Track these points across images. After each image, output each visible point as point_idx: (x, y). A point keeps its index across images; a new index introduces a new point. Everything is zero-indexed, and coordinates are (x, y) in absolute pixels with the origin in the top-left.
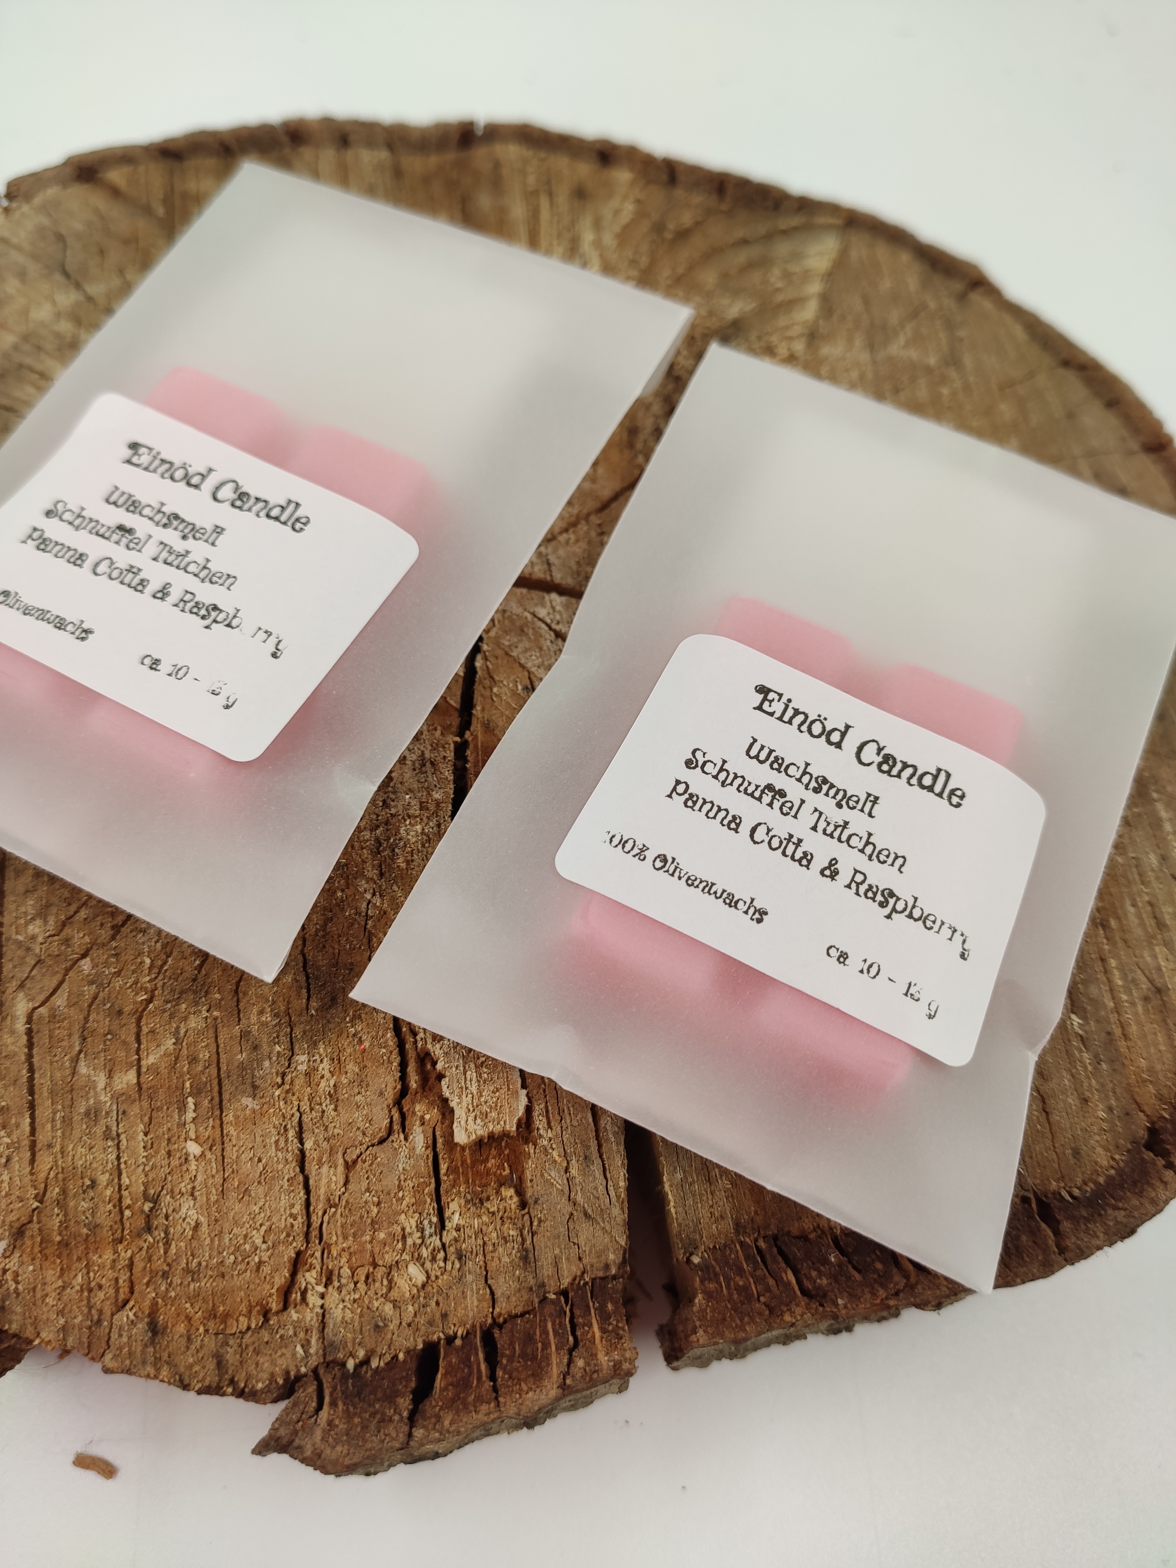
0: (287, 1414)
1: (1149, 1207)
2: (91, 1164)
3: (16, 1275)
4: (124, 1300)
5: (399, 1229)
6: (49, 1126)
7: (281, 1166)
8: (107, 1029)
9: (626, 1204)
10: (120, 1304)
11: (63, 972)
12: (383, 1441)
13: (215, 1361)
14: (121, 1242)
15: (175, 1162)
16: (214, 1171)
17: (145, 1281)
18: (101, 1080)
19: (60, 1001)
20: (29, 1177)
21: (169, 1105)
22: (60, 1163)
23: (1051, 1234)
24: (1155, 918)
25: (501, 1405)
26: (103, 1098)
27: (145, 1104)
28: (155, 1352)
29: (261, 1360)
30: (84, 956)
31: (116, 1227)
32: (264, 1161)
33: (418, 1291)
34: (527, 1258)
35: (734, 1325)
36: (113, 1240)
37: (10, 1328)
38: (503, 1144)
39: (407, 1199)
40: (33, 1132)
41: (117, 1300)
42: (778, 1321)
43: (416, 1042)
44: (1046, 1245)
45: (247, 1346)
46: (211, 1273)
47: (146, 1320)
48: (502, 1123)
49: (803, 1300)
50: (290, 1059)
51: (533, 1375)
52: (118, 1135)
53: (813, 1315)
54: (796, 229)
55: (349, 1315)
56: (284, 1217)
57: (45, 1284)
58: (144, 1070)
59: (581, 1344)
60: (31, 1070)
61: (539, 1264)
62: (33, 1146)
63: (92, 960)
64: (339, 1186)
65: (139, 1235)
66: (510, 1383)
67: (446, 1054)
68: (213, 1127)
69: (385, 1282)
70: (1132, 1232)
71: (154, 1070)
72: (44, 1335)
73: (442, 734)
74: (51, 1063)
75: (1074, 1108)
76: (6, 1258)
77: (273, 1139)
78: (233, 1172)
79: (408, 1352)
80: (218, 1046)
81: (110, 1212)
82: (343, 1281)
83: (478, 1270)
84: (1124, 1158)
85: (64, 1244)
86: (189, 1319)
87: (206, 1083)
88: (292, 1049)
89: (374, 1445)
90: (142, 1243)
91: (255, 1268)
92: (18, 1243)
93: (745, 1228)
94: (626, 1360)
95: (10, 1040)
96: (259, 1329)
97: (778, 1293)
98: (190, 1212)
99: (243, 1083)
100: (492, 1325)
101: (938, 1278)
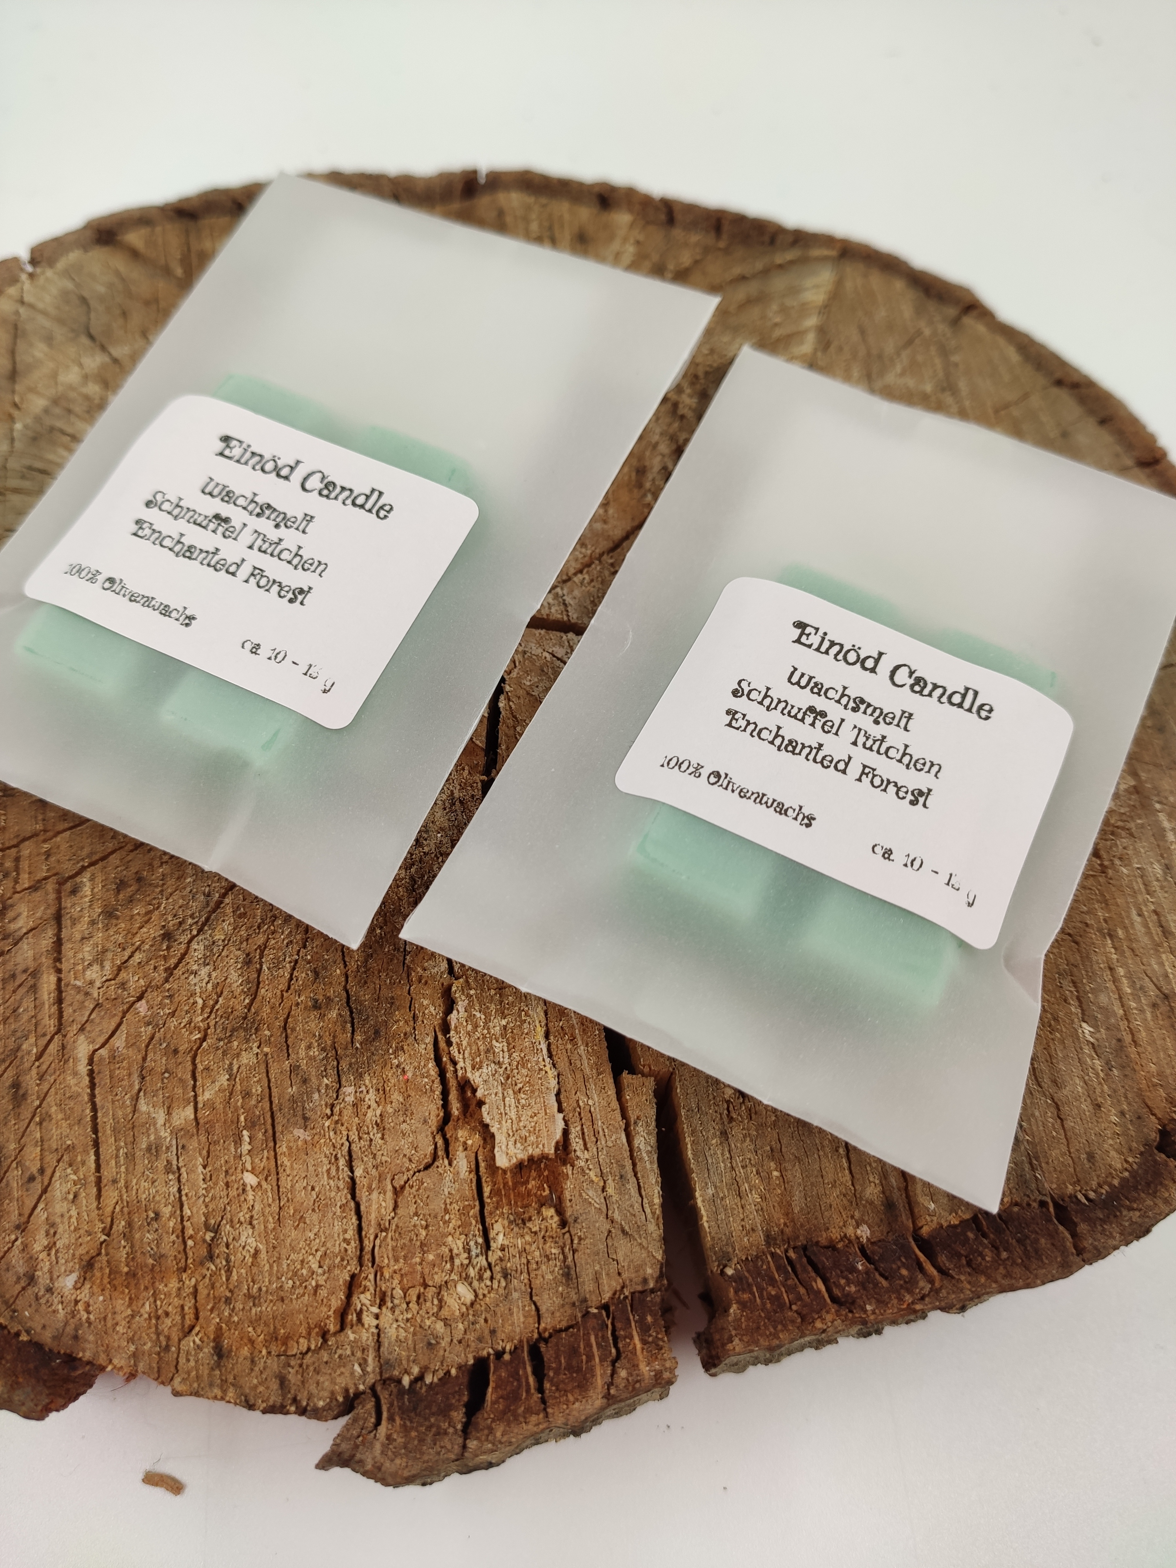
0: (348, 1430)
1: (1162, 1206)
2: (154, 1197)
3: (88, 1305)
4: (190, 1326)
5: (447, 1250)
6: (113, 1162)
7: (333, 1194)
8: (164, 1068)
9: (661, 1220)
10: (187, 1330)
11: (120, 1014)
12: (438, 1453)
13: (278, 1381)
14: (185, 1271)
15: (233, 1193)
16: (270, 1200)
17: (209, 1307)
18: (161, 1117)
19: (119, 1042)
20: (96, 1212)
21: (226, 1138)
22: (125, 1197)
23: (1069, 1236)
24: (1162, 927)
25: (550, 1416)
26: (163, 1134)
27: (203, 1138)
28: (221, 1375)
29: (322, 1379)
30: (140, 998)
31: (179, 1256)
32: (317, 1189)
33: (467, 1309)
34: (569, 1275)
35: (768, 1333)
36: (178, 1269)
37: (83, 1356)
38: (542, 1166)
39: (453, 1221)
40: (98, 1168)
41: (183, 1326)
42: (810, 1328)
43: (456, 1071)
44: (1065, 1247)
45: (308, 1366)
46: (271, 1297)
47: (212, 1344)
48: (541, 1146)
49: (833, 1308)
50: (337, 1092)
51: (579, 1385)
52: (179, 1169)
53: (843, 1321)
54: (792, 262)
55: (402, 1334)
56: (338, 1242)
57: (115, 1313)
58: (200, 1105)
59: (623, 1355)
60: (94, 1109)
61: (580, 1280)
62: (99, 1182)
63: (147, 1002)
64: (388, 1212)
65: (202, 1264)
66: (557, 1395)
67: (485, 1082)
68: (268, 1158)
69: (436, 1302)
70: (1147, 1231)
71: (210, 1105)
72: (115, 1361)
73: (470, 773)
74: (113, 1102)
75: (1087, 1113)
76: (77, 1289)
77: (325, 1168)
78: (288, 1200)
79: (460, 1367)
80: (269, 1081)
81: (174, 1243)
82: (396, 1302)
83: (523, 1288)
84: (1137, 1160)
85: (132, 1274)
86: (252, 1342)
87: (259, 1117)
88: (340, 1082)
89: (431, 1457)
90: (205, 1271)
91: (312, 1292)
92: (88, 1275)
93: (775, 1239)
94: (666, 1369)
95: (72, 1082)
96: (318, 1349)
97: (809, 1300)
98: (248, 1239)
99: (295, 1116)
100: (538, 1339)
101: (962, 1282)
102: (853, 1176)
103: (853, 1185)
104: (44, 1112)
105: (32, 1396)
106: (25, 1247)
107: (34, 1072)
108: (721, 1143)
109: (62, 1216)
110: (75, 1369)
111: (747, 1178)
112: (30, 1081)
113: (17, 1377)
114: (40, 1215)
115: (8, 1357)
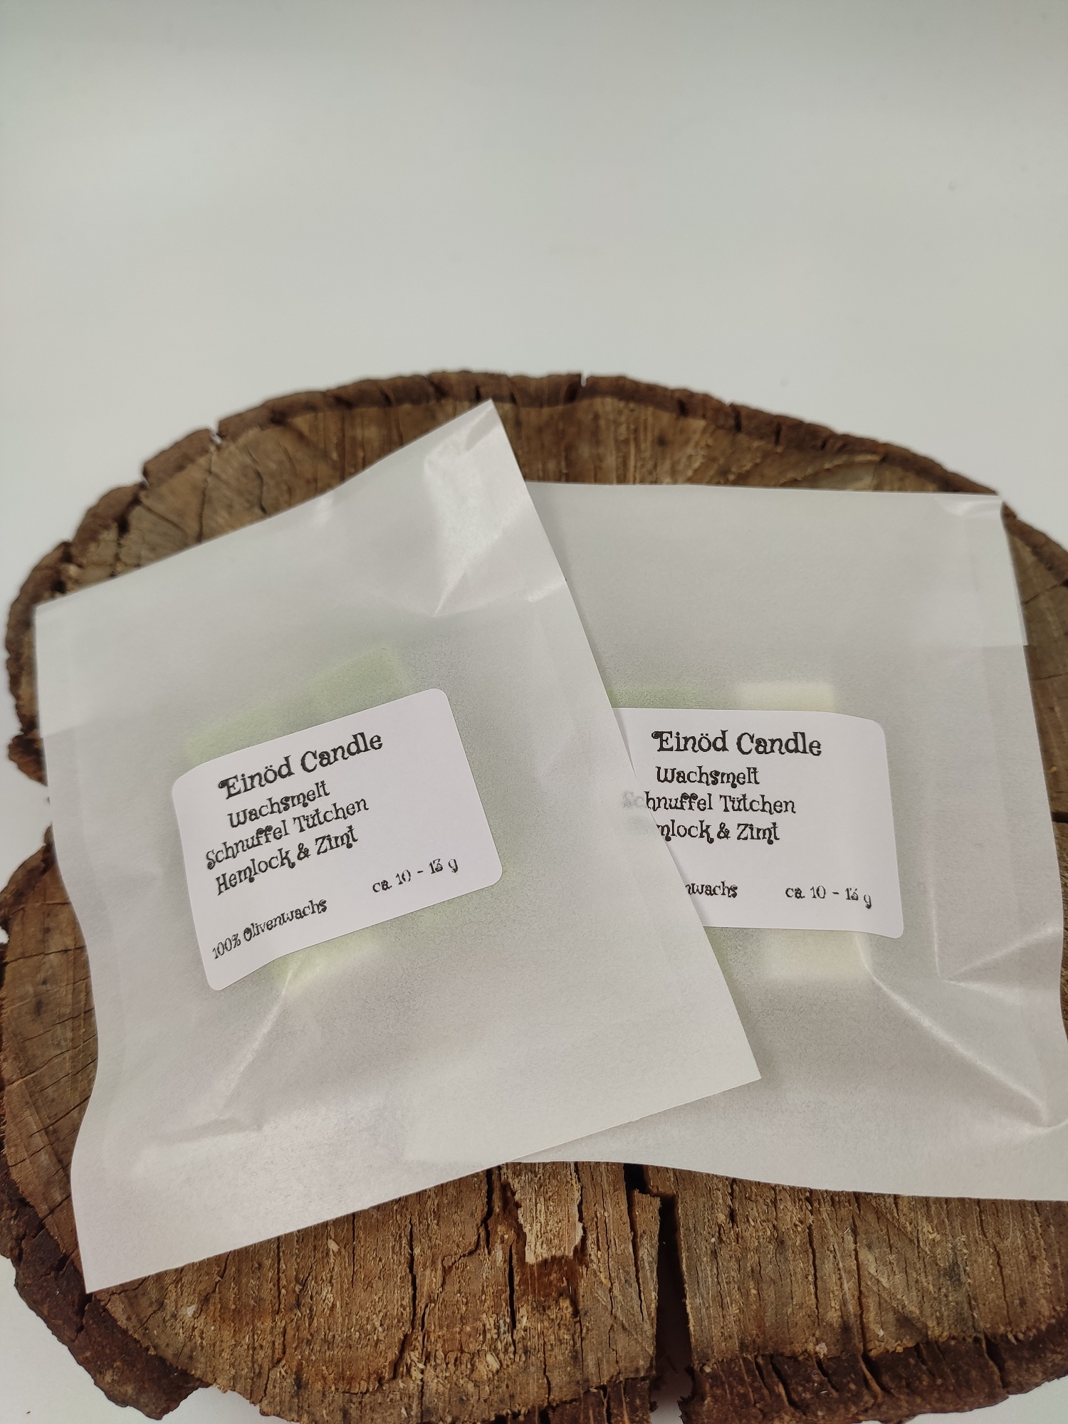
2: (258, 1250)
3: (202, 1332)
4: (278, 1359)
5: (481, 1325)
7: (396, 1266)
9: (655, 1320)
10: (275, 1362)
13: (341, 1413)
14: (278, 1314)
15: (319, 1255)
16: (347, 1265)
17: (294, 1346)
23: (997, 1371)
28: (299, 1402)
29: (376, 1416)
31: (274, 1301)
32: (383, 1261)
33: (493, 1375)
34: (576, 1358)
36: (272, 1312)
37: (195, 1373)
38: (563, 1263)
39: (488, 1302)
41: (273, 1358)
43: (500, 1175)
44: (993, 1379)
45: (365, 1404)
46: (341, 1344)
47: (294, 1376)
48: (562, 1249)
49: (790, 1410)
54: (838, 466)
55: (441, 1389)
56: (396, 1307)
57: (222, 1341)
61: (585, 1363)
64: (438, 1287)
65: (291, 1310)
67: (522, 1187)
68: (347, 1229)
69: (469, 1366)
72: (219, 1381)
75: (1024, 1264)
76: (195, 1318)
77: (391, 1244)
78: (361, 1267)
81: (271, 1290)
82: (438, 1361)
83: (539, 1364)
85: (237, 1311)
86: (324, 1378)
90: (293, 1316)
91: (374, 1344)
92: (204, 1308)
93: (747, 1347)
96: (374, 1393)
97: (770, 1402)
98: (328, 1294)
100: (547, 1407)
101: (901, 1400)
102: (818, 1301)
103: (817, 1308)
105: (154, 1401)
108: (711, 1260)
110: (188, 1383)
111: (729, 1293)
113: (144, 1383)
115: (139, 1366)
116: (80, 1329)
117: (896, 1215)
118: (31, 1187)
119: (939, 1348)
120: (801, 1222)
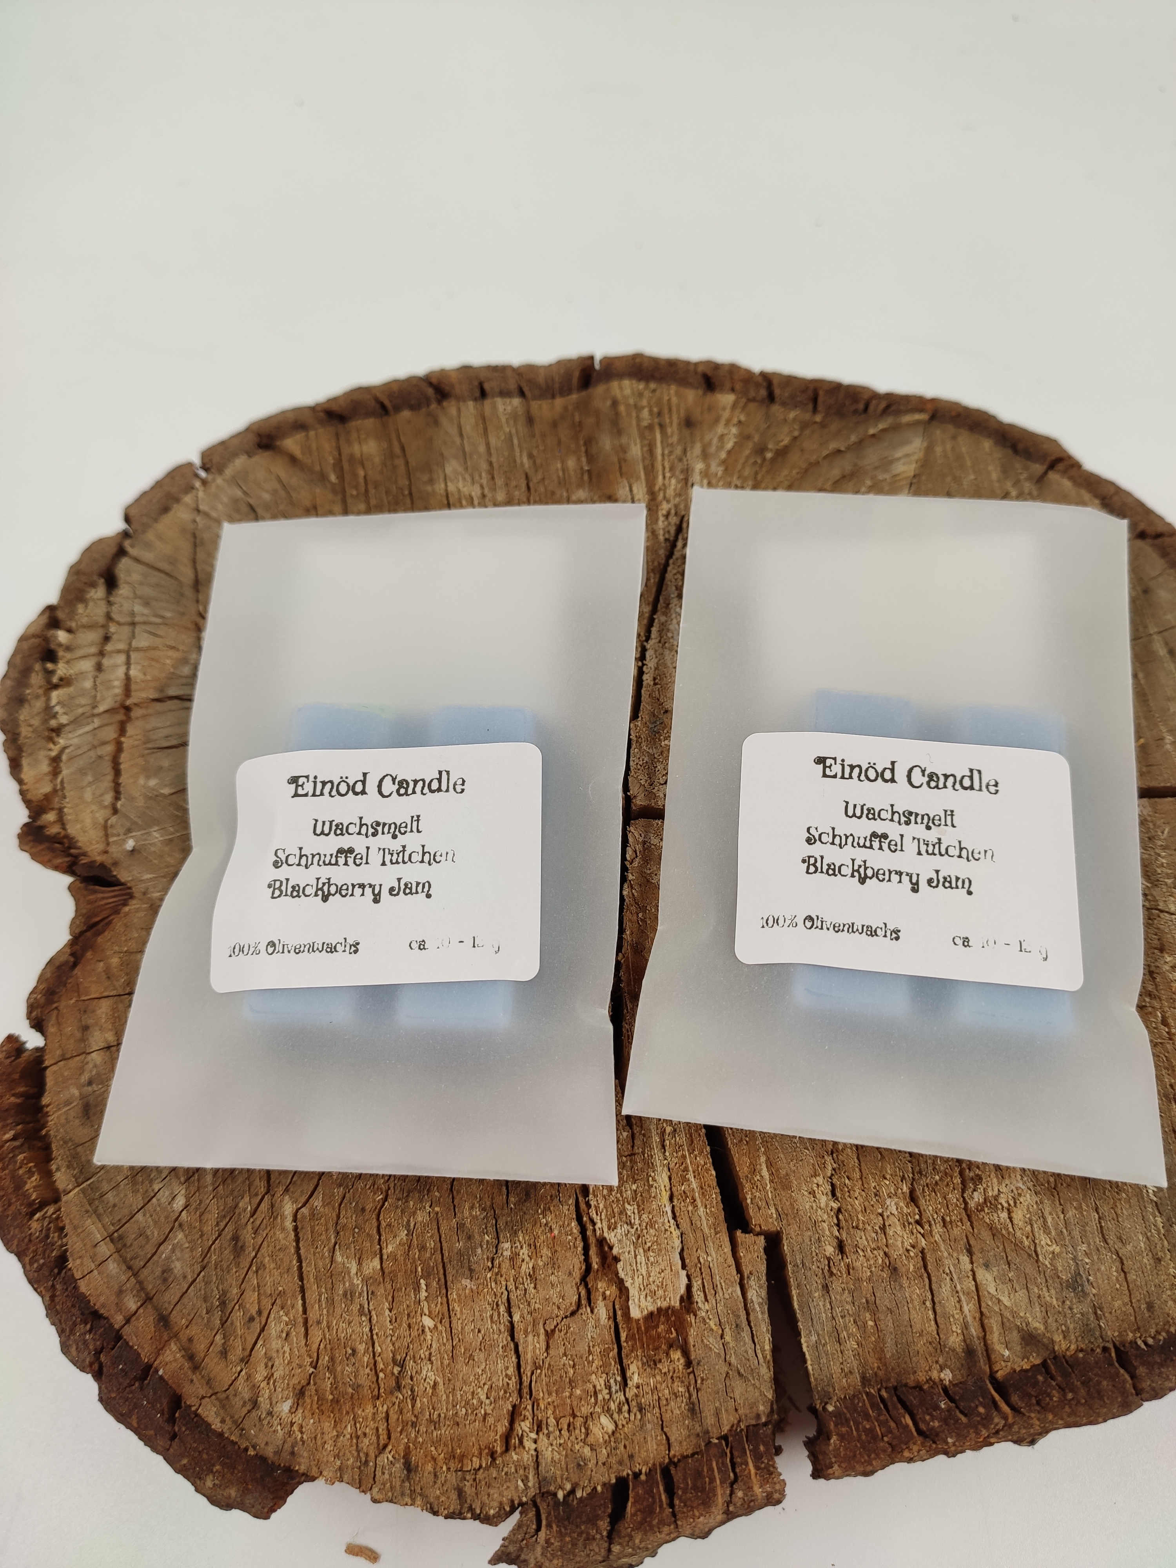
0: (514, 1535)
2: (351, 1336)
3: (301, 1426)
4: (383, 1445)
5: (591, 1386)
6: (317, 1306)
7: (496, 1336)
8: (354, 1223)
9: (771, 1362)
10: (381, 1448)
12: (588, 1555)
13: (456, 1493)
14: (378, 1399)
15: (415, 1333)
16: (445, 1340)
17: (399, 1429)
18: (354, 1267)
19: (316, 1203)
20: (305, 1348)
21: (406, 1286)
22: (327, 1336)
23: (1129, 1379)
25: (680, 1524)
26: (355, 1281)
27: (389, 1286)
28: (410, 1486)
29: (492, 1491)
31: (373, 1386)
32: (483, 1332)
33: (609, 1437)
34: (693, 1410)
35: (863, 1460)
36: (372, 1397)
37: (299, 1469)
38: (670, 1314)
39: (596, 1362)
40: (305, 1311)
41: (378, 1445)
42: (899, 1457)
43: (594, 1230)
44: (1125, 1388)
45: (480, 1481)
46: (448, 1423)
47: (402, 1460)
48: (668, 1299)
49: (919, 1440)
51: (703, 1503)
52: (370, 1312)
54: (884, 431)
55: (557, 1457)
56: (501, 1378)
57: (323, 1433)
58: (385, 1257)
59: (740, 1479)
60: (300, 1260)
61: (703, 1415)
62: (306, 1322)
64: (542, 1352)
65: (392, 1393)
66: (685, 1510)
67: (620, 1241)
68: (442, 1303)
69: (583, 1430)
71: (393, 1257)
72: (325, 1473)
74: (314, 1254)
75: (1148, 1267)
76: (292, 1413)
77: (489, 1314)
78: (459, 1341)
79: (604, 1485)
80: (440, 1236)
81: (368, 1374)
82: (551, 1429)
83: (655, 1421)
85: (335, 1401)
86: (434, 1459)
87: (433, 1267)
88: (498, 1238)
90: (394, 1399)
91: (482, 1418)
92: (301, 1401)
93: (870, 1381)
94: (776, 1491)
95: (281, 1236)
96: (487, 1468)
97: (898, 1434)
98: (429, 1374)
99: (462, 1267)
100: (669, 1464)
101: (1032, 1419)
102: (938, 1326)
103: (938, 1334)
104: (259, 1261)
105: (260, 1501)
106: (249, 1377)
107: (249, 1227)
108: (823, 1295)
109: (278, 1351)
110: (293, 1478)
111: (846, 1327)
112: (247, 1234)
113: (247, 1484)
114: (260, 1350)
115: (240, 1468)
116: (174, 1437)
117: (1011, 1230)
118: (102, 1299)
119: (1067, 1362)
120: (913, 1247)
